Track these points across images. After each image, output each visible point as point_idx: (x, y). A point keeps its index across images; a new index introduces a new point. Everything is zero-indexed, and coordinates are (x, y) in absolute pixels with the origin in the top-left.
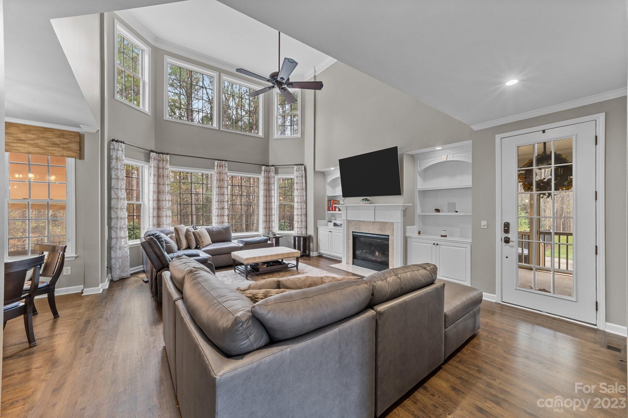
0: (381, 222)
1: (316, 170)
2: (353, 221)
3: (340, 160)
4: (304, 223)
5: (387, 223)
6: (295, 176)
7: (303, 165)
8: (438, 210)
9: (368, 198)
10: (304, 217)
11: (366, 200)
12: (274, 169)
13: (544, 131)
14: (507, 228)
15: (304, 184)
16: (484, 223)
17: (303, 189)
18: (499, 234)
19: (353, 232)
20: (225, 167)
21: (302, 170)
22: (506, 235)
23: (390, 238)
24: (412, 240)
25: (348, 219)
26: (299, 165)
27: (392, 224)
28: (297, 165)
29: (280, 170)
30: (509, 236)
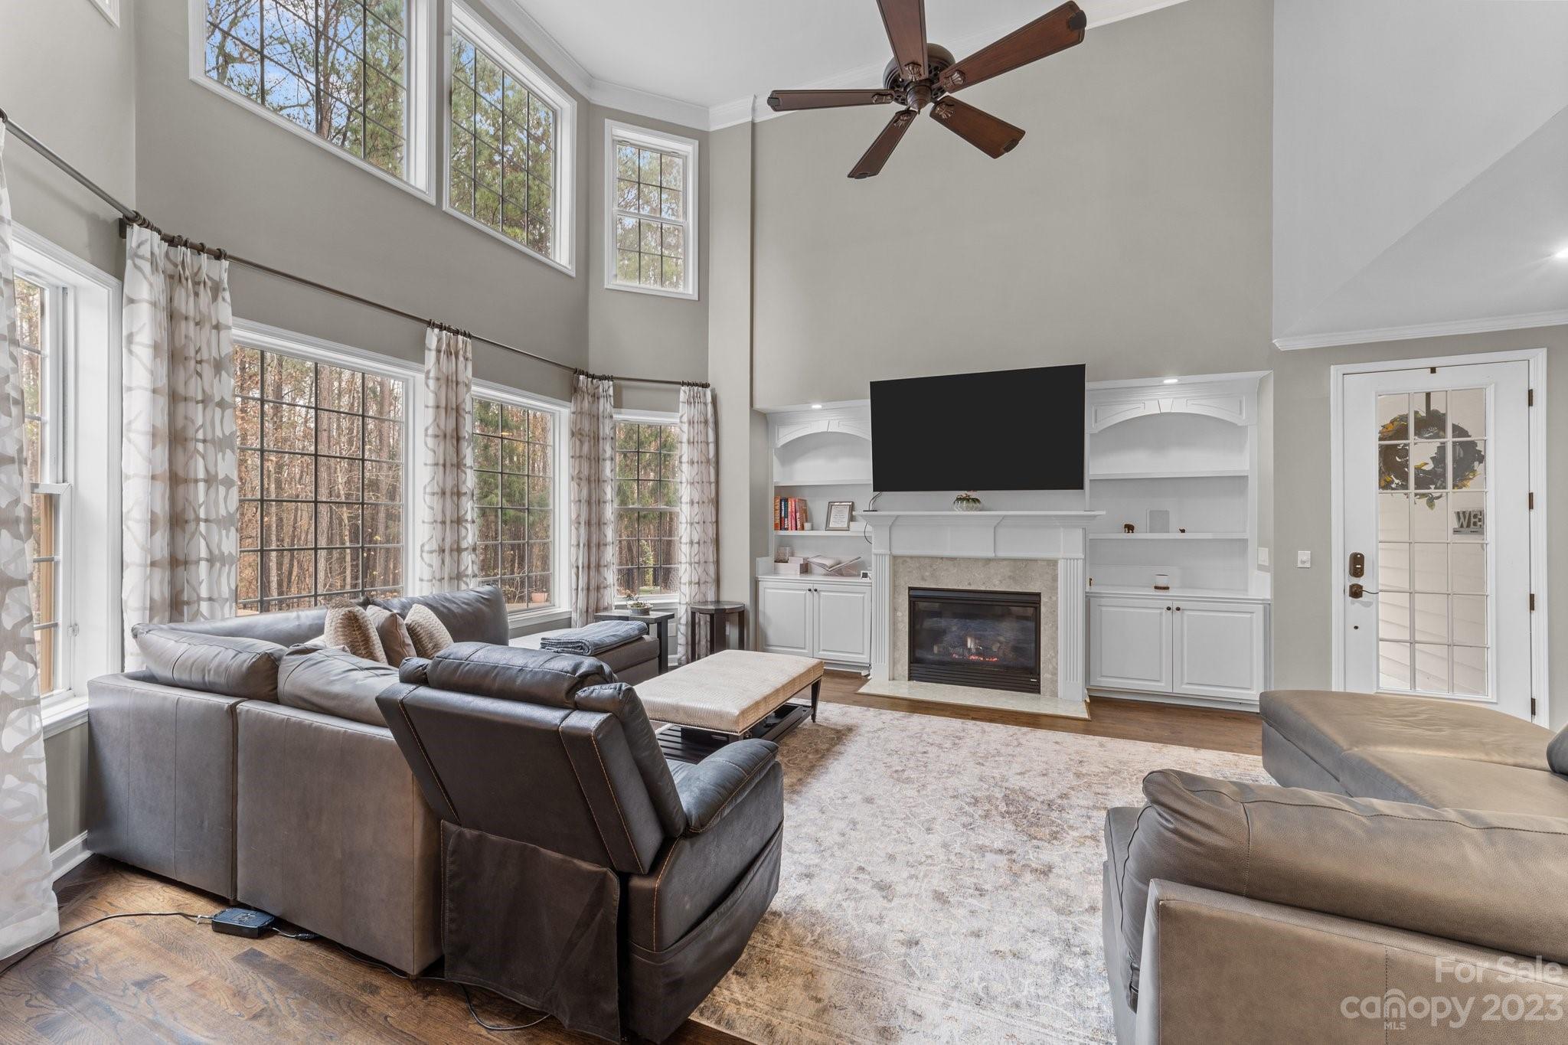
0: (1015, 560)
1: (758, 406)
2: (911, 557)
3: (873, 384)
4: (712, 569)
5: (1035, 560)
6: (685, 419)
7: (706, 386)
8: (1130, 528)
9: (973, 494)
10: (711, 549)
11: (968, 499)
12: (611, 389)
13: (1433, 370)
14: (1357, 565)
15: (712, 447)
16: (1304, 556)
17: (708, 461)
18: (1340, 578)
19: (910, 589)
20: (466, 359)
21: (705, 404)
22: (1355, 581)
23: (1044, 599)
24: (1104, 601)
25: (897, 552)
26: (696, 385)
27: (1053, 563)
28: (689, 384)
29: (627, 395)
30: (1360, 581)
